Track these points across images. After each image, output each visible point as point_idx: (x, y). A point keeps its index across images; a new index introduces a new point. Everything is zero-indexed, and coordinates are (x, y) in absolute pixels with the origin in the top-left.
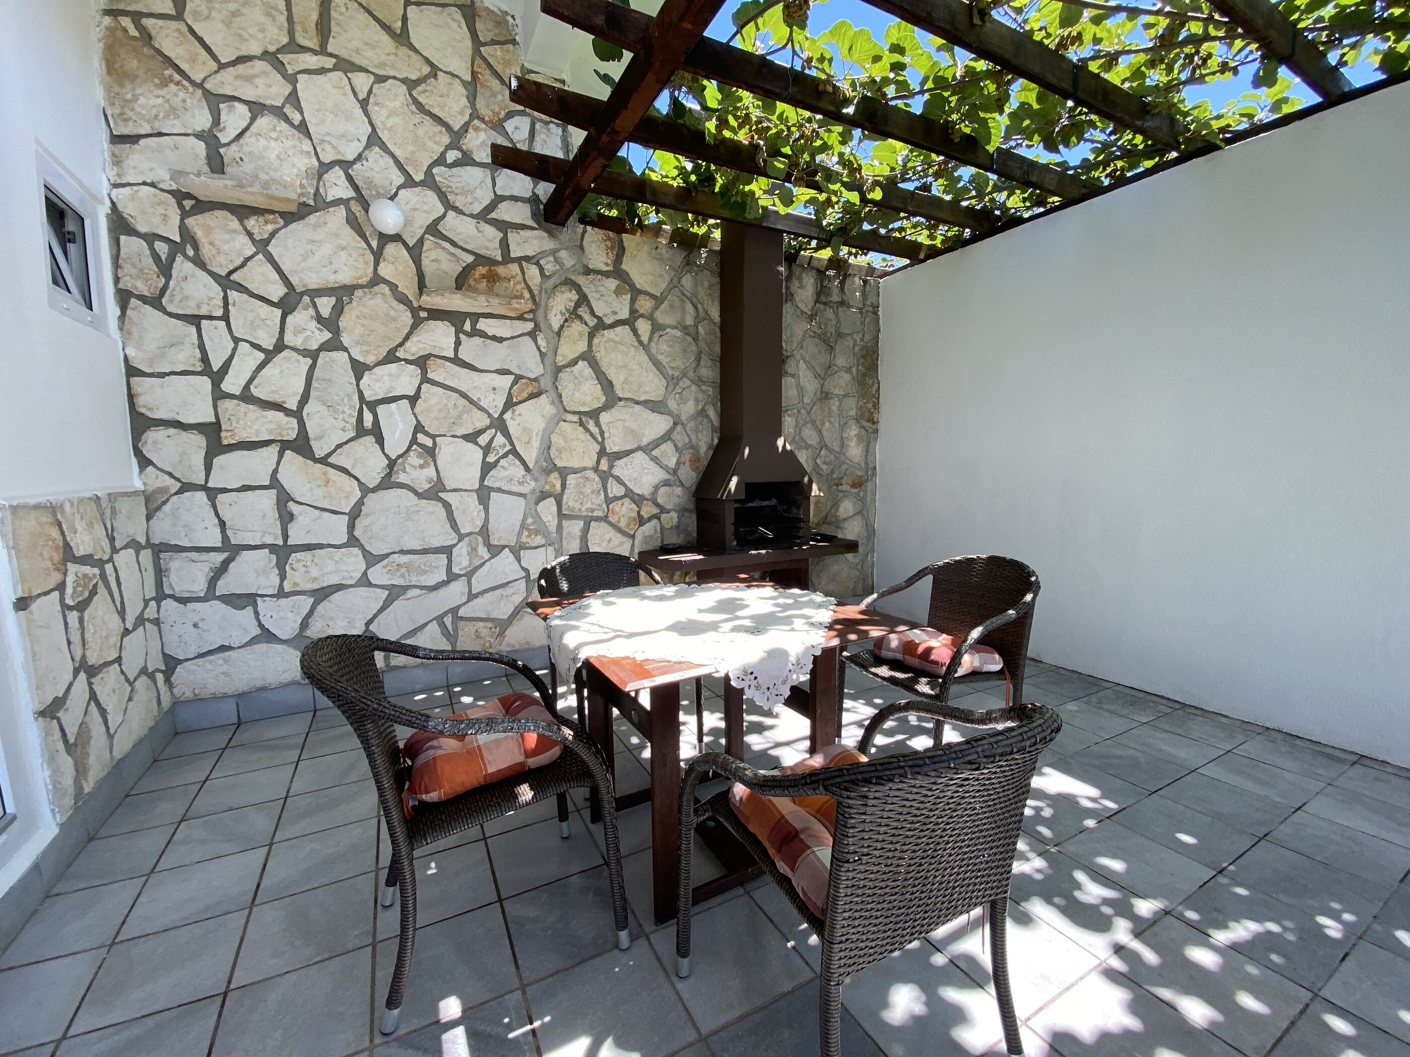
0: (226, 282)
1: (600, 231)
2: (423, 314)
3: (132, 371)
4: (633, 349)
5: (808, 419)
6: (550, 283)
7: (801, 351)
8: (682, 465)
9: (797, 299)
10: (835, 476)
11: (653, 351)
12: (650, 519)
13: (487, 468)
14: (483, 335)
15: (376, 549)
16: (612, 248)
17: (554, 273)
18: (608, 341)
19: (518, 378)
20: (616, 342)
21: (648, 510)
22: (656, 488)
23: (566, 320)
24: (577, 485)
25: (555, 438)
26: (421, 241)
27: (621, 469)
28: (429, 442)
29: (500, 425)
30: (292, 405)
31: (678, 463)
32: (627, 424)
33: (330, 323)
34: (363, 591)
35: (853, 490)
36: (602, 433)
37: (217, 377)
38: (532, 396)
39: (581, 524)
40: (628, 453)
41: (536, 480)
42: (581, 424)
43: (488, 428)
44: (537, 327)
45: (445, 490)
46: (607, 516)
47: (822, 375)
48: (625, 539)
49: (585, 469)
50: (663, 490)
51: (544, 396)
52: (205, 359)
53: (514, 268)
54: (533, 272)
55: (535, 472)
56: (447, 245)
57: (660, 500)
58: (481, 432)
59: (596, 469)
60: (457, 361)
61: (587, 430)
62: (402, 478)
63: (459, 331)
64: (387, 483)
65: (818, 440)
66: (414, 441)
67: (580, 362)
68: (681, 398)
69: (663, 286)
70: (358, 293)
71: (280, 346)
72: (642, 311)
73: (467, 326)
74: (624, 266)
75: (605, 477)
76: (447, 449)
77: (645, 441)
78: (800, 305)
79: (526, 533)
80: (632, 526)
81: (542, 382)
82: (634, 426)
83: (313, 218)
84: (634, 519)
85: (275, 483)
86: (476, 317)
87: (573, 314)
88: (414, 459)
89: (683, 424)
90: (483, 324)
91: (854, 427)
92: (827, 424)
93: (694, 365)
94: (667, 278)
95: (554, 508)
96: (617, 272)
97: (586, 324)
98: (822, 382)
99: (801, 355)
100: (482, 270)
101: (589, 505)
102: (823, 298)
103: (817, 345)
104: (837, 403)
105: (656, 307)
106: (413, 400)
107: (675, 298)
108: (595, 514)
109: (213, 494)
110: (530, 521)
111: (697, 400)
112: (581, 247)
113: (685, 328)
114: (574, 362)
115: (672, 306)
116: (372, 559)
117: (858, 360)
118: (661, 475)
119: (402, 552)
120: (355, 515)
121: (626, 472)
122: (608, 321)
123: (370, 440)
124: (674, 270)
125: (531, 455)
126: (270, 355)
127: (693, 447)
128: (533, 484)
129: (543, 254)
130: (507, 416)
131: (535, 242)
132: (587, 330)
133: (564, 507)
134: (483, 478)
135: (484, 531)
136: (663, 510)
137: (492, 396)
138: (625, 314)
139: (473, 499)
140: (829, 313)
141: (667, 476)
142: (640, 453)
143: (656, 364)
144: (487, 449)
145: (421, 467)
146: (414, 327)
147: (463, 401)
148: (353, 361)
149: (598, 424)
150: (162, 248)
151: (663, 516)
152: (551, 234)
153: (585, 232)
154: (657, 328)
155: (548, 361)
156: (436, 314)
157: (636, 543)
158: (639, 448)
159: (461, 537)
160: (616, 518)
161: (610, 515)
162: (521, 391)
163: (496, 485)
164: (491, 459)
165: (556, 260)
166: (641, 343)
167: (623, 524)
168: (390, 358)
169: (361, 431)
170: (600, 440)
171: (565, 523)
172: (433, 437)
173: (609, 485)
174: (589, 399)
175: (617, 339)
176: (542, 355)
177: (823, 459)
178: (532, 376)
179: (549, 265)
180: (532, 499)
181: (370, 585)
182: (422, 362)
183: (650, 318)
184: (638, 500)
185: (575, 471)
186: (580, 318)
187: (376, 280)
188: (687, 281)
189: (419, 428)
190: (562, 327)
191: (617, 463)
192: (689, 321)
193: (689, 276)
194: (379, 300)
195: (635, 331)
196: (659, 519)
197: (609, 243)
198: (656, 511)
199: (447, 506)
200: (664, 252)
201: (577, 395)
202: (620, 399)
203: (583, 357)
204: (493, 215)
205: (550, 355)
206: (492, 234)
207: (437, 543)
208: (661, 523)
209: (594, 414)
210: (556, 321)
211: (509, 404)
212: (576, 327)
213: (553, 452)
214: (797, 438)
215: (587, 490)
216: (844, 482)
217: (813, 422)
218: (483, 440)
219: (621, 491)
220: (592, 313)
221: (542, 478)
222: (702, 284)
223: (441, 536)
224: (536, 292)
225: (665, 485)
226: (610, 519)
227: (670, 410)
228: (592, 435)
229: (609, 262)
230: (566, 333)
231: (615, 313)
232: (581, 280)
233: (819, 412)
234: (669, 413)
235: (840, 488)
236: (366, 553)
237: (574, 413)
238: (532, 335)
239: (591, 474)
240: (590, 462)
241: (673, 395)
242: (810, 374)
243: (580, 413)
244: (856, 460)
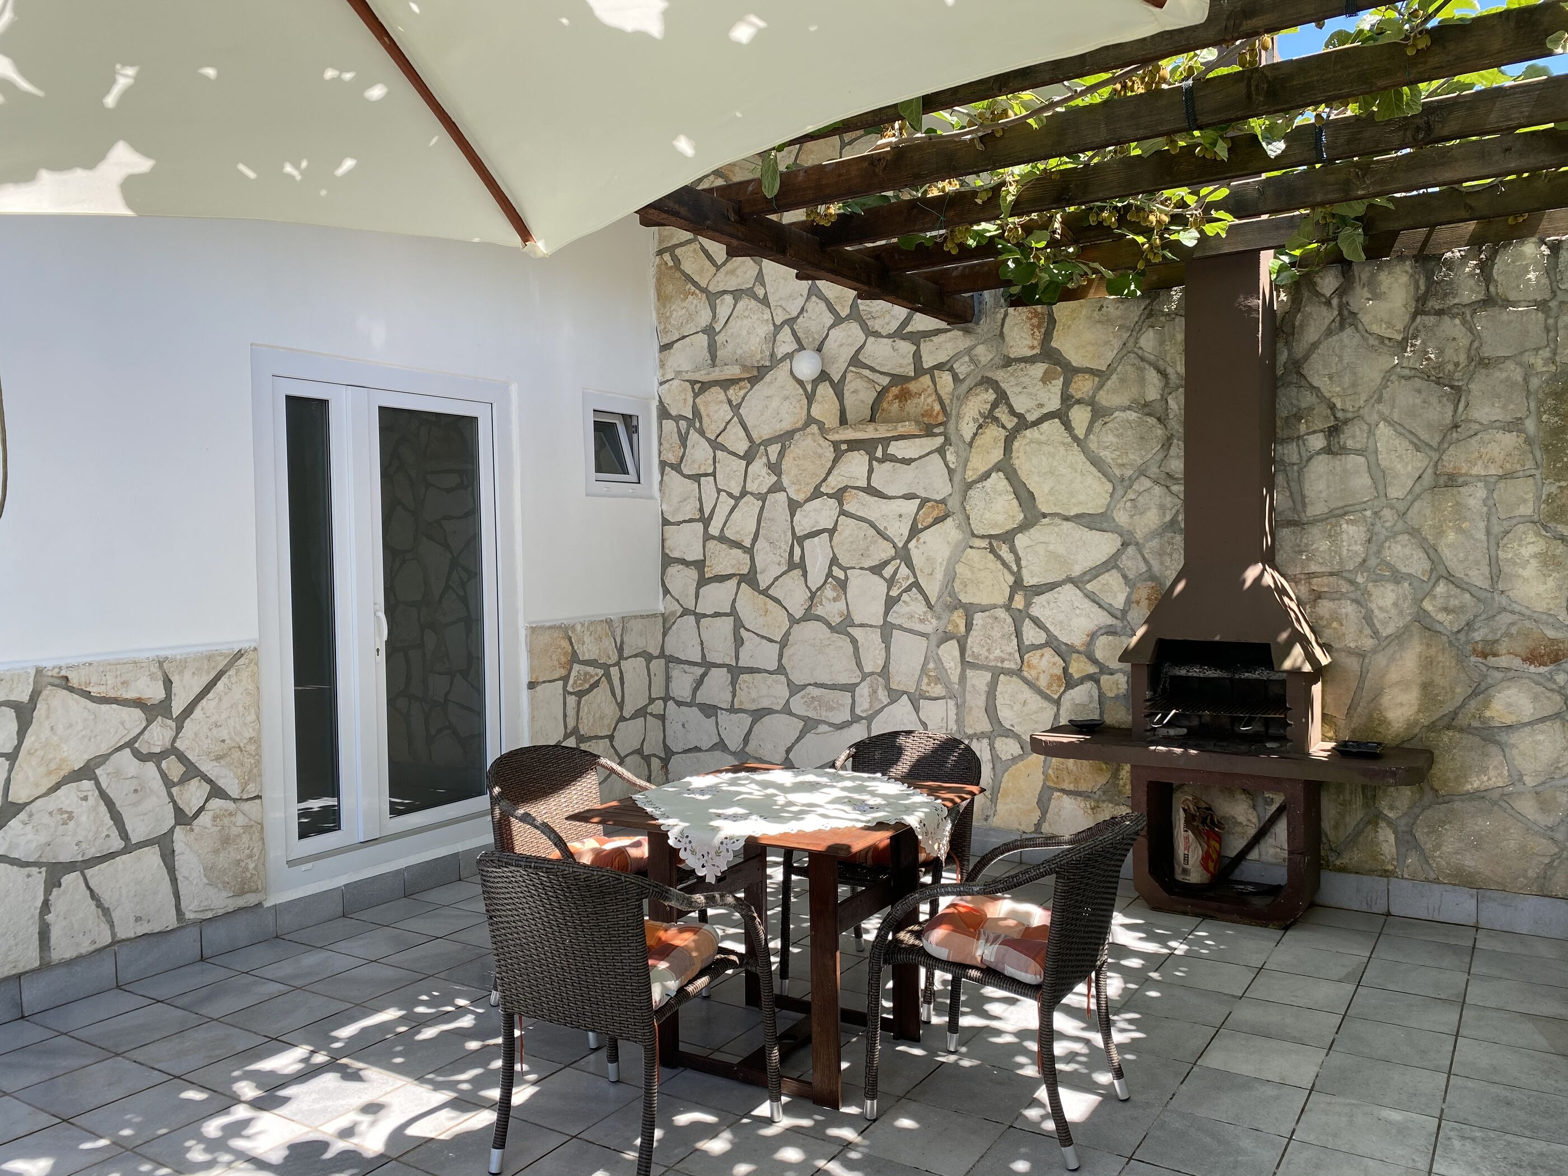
0: (716, 445)
1: (1025, 309)
2: (844, 447)
3: (666, 522)
4: (1062, 449)
5: (1400, 526)
6: (964, 387)
7: (1380, 407)
8: (1134, 605)
9: (1365, 319)
10: (1477, 636)
11: (1093, 446)
12: (1082, 680)
13: (890, 603)
14: (893, 459)
15: (798, 678)
16: (1039, 327)
17: (968, 375)
18: (1031, 441)
19: (924, 501)
20: (1040, 443)
21: (1079, 667)
22: (1093, 636)
23: (980, 427)
24: (984, 626)
25: (960, 569)
26: (844, 377)
27: (1040, 607)
28: (841, 575)
29: (904, 555)
30: (747, 543)
31: (1128, 601)
32: (1051, 547)
33: (775, 468)
34: (784, 717)
35: (1532, 669)
36: (1018, 560)
37: (706, 521)
38: (938, 520)
39: (988, 676)
40: (1052, 586)
41: (939, 618)
42: (992, 551)
43: (893, 559)
44: (947, 441)
45: (853, 625)
46: (1020, 670)
47: (1434, 444)
48: (1045, 704)
49: (995, 607)
50: (1102, 640)
51: (949, 520)
52: (701, 510)
53: (926, 380)
54: (945, 379)
55: (938, 609)
56: (866, 372)
57: (1099, 655)
58: (886, 563)
59: (1008, 608)
60: (871, 490)
61: (998, 557)
62: (819, 611)
63: (872, 458)
64: (809, 616)
65: (1427, 565)
66: (830, 574)
67: (994, 475)
68: (1135, 507)
69: (1110, 355)
70: (797, 436)
71: (744, 493)
72: (1078, 395)
73: (879, 453)
74: (1053, 344)
75: (1018, 618)
76: (858, 581)
77: (1077, 571)
78: (1375, 329)
79: (925, 680)
80: (1055, 687)
81: (950, 504)
82: (1061, 550)
83: (768, 378)
84: (1059, 678)
85: (733, 613)
86: (886, 441)
87: (990, 417)
88: (829, 592)
89: (1137, 544)
90: (895, 449)
91: (1531, 537)
92: (1451, 536)
93: (1160, 456)
94: (1117, 344)
95: (957, 653)
96: (1048, 354)
97: (1004, 427)
98: (1435, 456)
99: (1379, 412)
100: (895, 390)
101: (997, 653)
102: (1434, 304)
103: (1419, 391)
104: (1481, 493)
105: (1101, 387)
106: (832, 532)
107: (1128, 367)
108: (1006, 665)
109: (699, 617)
110: (931, 665)
111: (1162, 507)
112: (1002, 335)
113: (1145, 408)
114: (986, 476)
115: (1123, 381)
116: (795, 689)
117: (1541, 403)
118: (1104, 619)
119: (816, 685)
120: (784, 643)
121: (1048, 612)
122: (1031, 418)
123: (797, 573)
124: (1128, 329)
125: (933, 590)
126: (737, 499)
127: (1152, 578)
128: (934, 621)
129: (957, 356)
130: (912, 545)
131: (949, 345)
132: (1004, 433)
133: (968, 653)
134: (886, 613)
135: (885, 672)
136: (1104, 670)
137: (897, 524)
138: (1054, 403)
139: (876, 636)
140: (1452, 327)
141: (1110, 621)
142: (1069, 587)
143: (1096, 462)
144: (891, 582)
145: (835, 600)
146: (835, 461)
147: (873, 532)
148: (790, 499)
149: (1013, 550)
150: (683, 424)
151: (1104, 679)
152: (967, 331)
153: (1006, 315)
154: (1099, 413)
155: (957, 478)
156: (854, 445)
157: (1062, 711)
158: (1070, 580)
159: (865, 676)
160: (1034, 673)
161: (1025, 668)
162: (927, 515)
163: (897, 622)
164: (894, 593)
165: (971, 360)
166: (1075, 438)
167: (1043, 683)
168: (817, 494)
169: (792, 566)
170: (1015, 568)
171: (969, 673)
172: (845, 569)
173: (1024, 629)
174: (1000, 518)
175: (1043, 438)
176: (951, 472)
177: (1439, 602)
178: (939, 498)
179: (962, 368)
180: (934, 639)
181: (790, 713)
182: (839, 495)
183: (1091, 402)
184: (1063, 651)
185: (984, 609)
186: (996, 420)
187: (810, 420)
188: (1148, 341)
189: (834, 561)
190: (975, 434)
191: (1036, 600)
192: (1152, 394)
193: (1151, 333)
194: (809, 441)
195: (1067, 425)
196: (1097, 682)
197: (1035, 321)
198: (1092, 669)
199: (854, 641)
200: (1111, 309)
201: (987, 515)
202: (1044, 516)
203: (997, 468)
204: (909, 329)
205: (959, 470)
206: (907, 348)
207: (843, 679)
208: (1099, 688)
209: (1008, 537)
210: (967, 429)
211: (915, 531)
212: (994, 434)
213: (957, 585)
214: (1373, 562)
215: (996, 634)
216: (1502, 648)
217: (1414, 532)
218: (888, 572)
219: (1041, 638)
220: (1012, 412)
221: (945, 616)
222: (1172, 337)
223: (846, 675)
224: (947, 402)
225: (1107, 633)
226: (1025, 674)
227: (1117, 526)
228: (1004, 564)
229: (1036, 343)
230: (978, 442)
231: (1041, 406)
232: (999, 375)
233: (1428, 512)
234: (1117, 530)
235: (1492, 661)
236: (790, 683)
237: (983, 537)
238: (941, 451)
239: (1002, 613)
240: (1001, 599)
241: (1122, 504)
242: (1402, 445)
243: (990, 537)
244: (1541, 606)
